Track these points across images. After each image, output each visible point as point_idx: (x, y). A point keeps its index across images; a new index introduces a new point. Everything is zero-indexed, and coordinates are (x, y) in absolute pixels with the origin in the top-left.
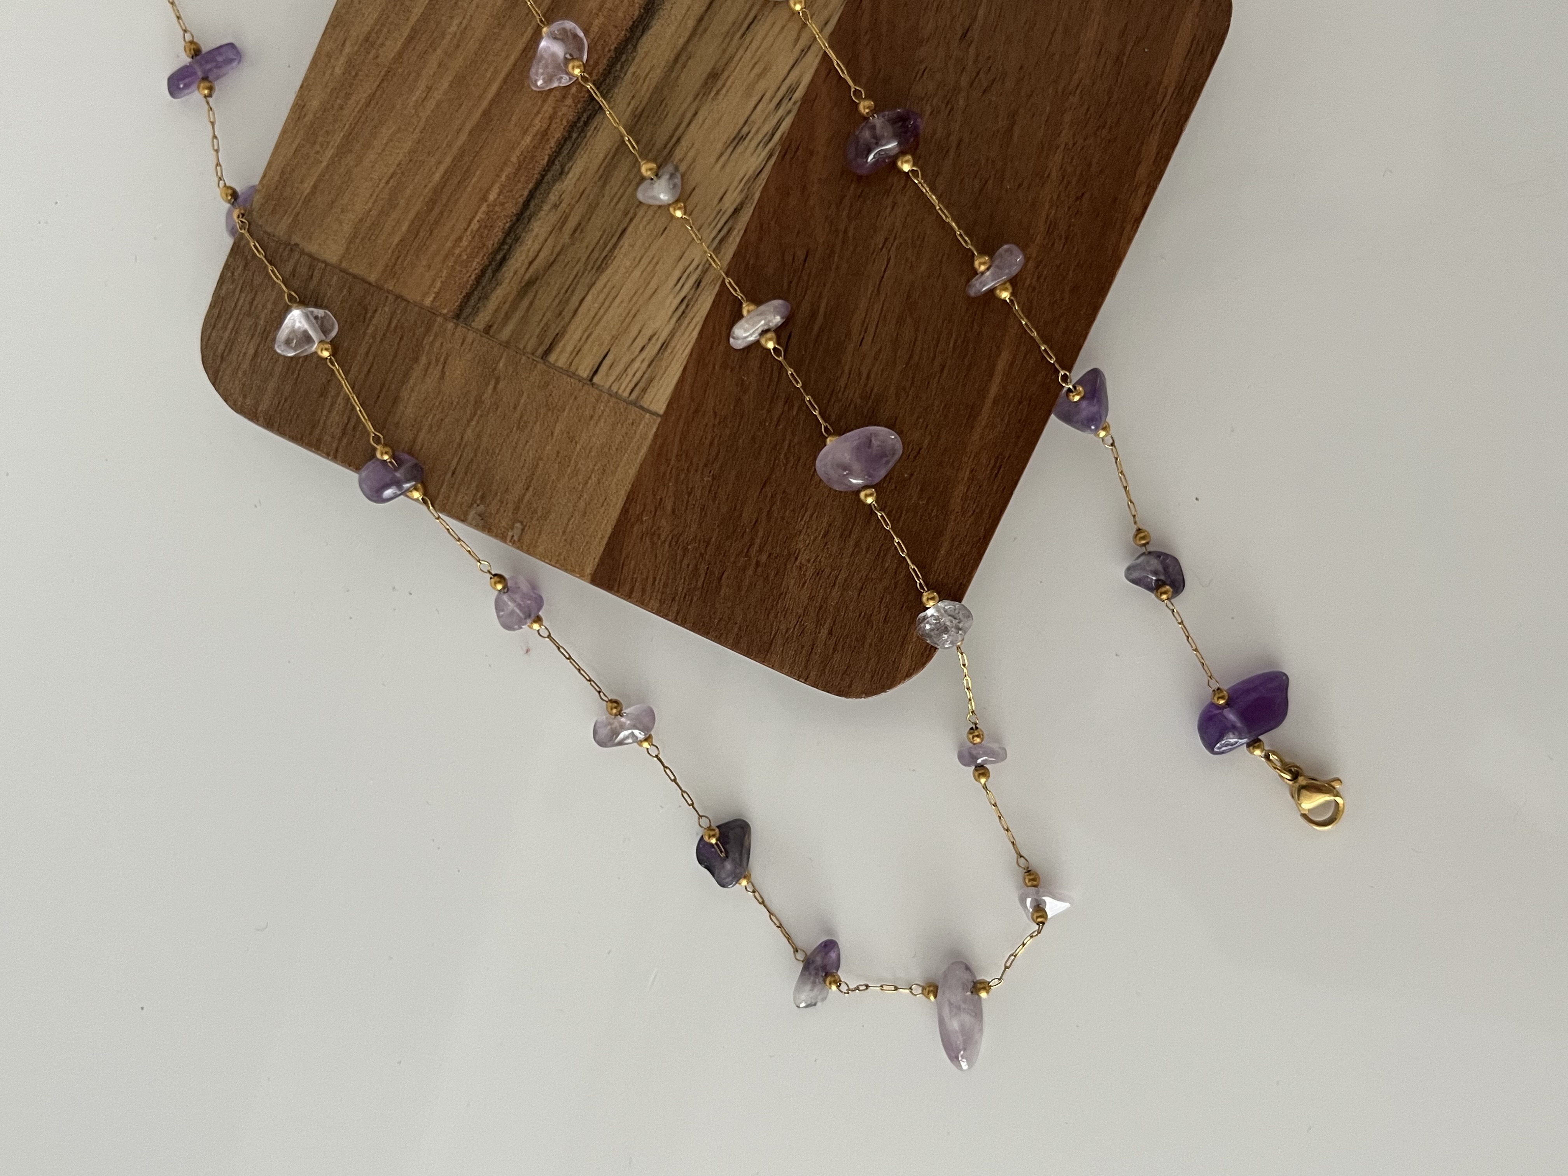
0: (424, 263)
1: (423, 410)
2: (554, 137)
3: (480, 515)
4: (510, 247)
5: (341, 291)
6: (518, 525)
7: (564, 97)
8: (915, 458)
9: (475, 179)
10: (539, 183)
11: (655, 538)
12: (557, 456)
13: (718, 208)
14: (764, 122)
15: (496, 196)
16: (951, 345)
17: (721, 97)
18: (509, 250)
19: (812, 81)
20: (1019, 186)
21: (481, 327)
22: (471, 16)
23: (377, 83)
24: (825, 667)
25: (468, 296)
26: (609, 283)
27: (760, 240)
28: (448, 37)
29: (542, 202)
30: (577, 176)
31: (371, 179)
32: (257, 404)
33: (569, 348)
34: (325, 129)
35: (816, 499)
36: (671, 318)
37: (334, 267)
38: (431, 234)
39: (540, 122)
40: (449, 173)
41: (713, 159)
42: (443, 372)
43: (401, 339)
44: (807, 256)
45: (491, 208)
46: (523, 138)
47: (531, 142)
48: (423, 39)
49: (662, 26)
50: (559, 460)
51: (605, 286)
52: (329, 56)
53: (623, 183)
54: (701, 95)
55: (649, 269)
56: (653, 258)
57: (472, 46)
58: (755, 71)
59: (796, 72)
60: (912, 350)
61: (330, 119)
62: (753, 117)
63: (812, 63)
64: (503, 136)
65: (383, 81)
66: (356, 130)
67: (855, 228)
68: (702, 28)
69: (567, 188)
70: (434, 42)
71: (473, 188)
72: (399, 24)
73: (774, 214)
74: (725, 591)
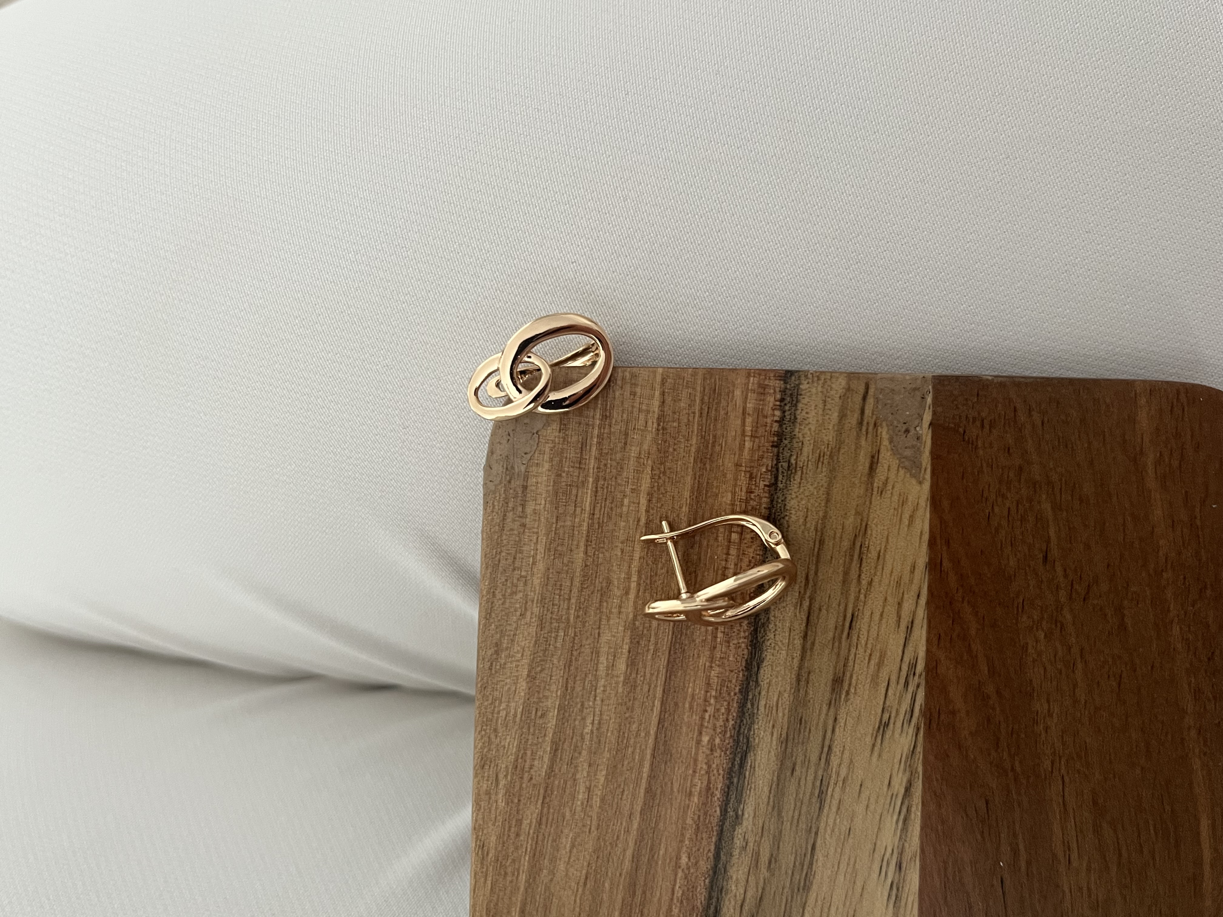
2: (717, 789)
4: (718, 899)
7: (712, 750)
9: (661, 853)
13: (890, 794)
14: (899, 703)
15: (687, 860)
16: (1152, 832)
17: (851, 696)
19: (928, 651)
20: (1152, 667)
22: (601, 711)
23: (540, 802)
26: (819, 897)
27: (939, 806)
28: (587, 737)
30: (752, 815)
31: (570, 887)
34: (510, 858)
39: (699, 779)
41: (867, 753)
44: (987, 804)
45: (687, 872)
46: (689, 800)
47: (699, 799)
48: (565, 747)
49: (773, 655)
51: (816, 901)
53: (796, 805)
54: (833, 702)
55: (849, 870)
56: (849, 859)
57: (611, 737)
58: (872, 662)
59: (910, 649)
60: (1119, 850)
61: (511, 849)
62: (888, 703)
63: (920, 634)
64: (672, 804)
65: (544, 797)
66: (538, 849)
67: (1020, 762)
68: (809, 643)
69: (747, 829)
70: (576, 746)
71: (664, 860)
72: (539, 743)
73: (942, 779)
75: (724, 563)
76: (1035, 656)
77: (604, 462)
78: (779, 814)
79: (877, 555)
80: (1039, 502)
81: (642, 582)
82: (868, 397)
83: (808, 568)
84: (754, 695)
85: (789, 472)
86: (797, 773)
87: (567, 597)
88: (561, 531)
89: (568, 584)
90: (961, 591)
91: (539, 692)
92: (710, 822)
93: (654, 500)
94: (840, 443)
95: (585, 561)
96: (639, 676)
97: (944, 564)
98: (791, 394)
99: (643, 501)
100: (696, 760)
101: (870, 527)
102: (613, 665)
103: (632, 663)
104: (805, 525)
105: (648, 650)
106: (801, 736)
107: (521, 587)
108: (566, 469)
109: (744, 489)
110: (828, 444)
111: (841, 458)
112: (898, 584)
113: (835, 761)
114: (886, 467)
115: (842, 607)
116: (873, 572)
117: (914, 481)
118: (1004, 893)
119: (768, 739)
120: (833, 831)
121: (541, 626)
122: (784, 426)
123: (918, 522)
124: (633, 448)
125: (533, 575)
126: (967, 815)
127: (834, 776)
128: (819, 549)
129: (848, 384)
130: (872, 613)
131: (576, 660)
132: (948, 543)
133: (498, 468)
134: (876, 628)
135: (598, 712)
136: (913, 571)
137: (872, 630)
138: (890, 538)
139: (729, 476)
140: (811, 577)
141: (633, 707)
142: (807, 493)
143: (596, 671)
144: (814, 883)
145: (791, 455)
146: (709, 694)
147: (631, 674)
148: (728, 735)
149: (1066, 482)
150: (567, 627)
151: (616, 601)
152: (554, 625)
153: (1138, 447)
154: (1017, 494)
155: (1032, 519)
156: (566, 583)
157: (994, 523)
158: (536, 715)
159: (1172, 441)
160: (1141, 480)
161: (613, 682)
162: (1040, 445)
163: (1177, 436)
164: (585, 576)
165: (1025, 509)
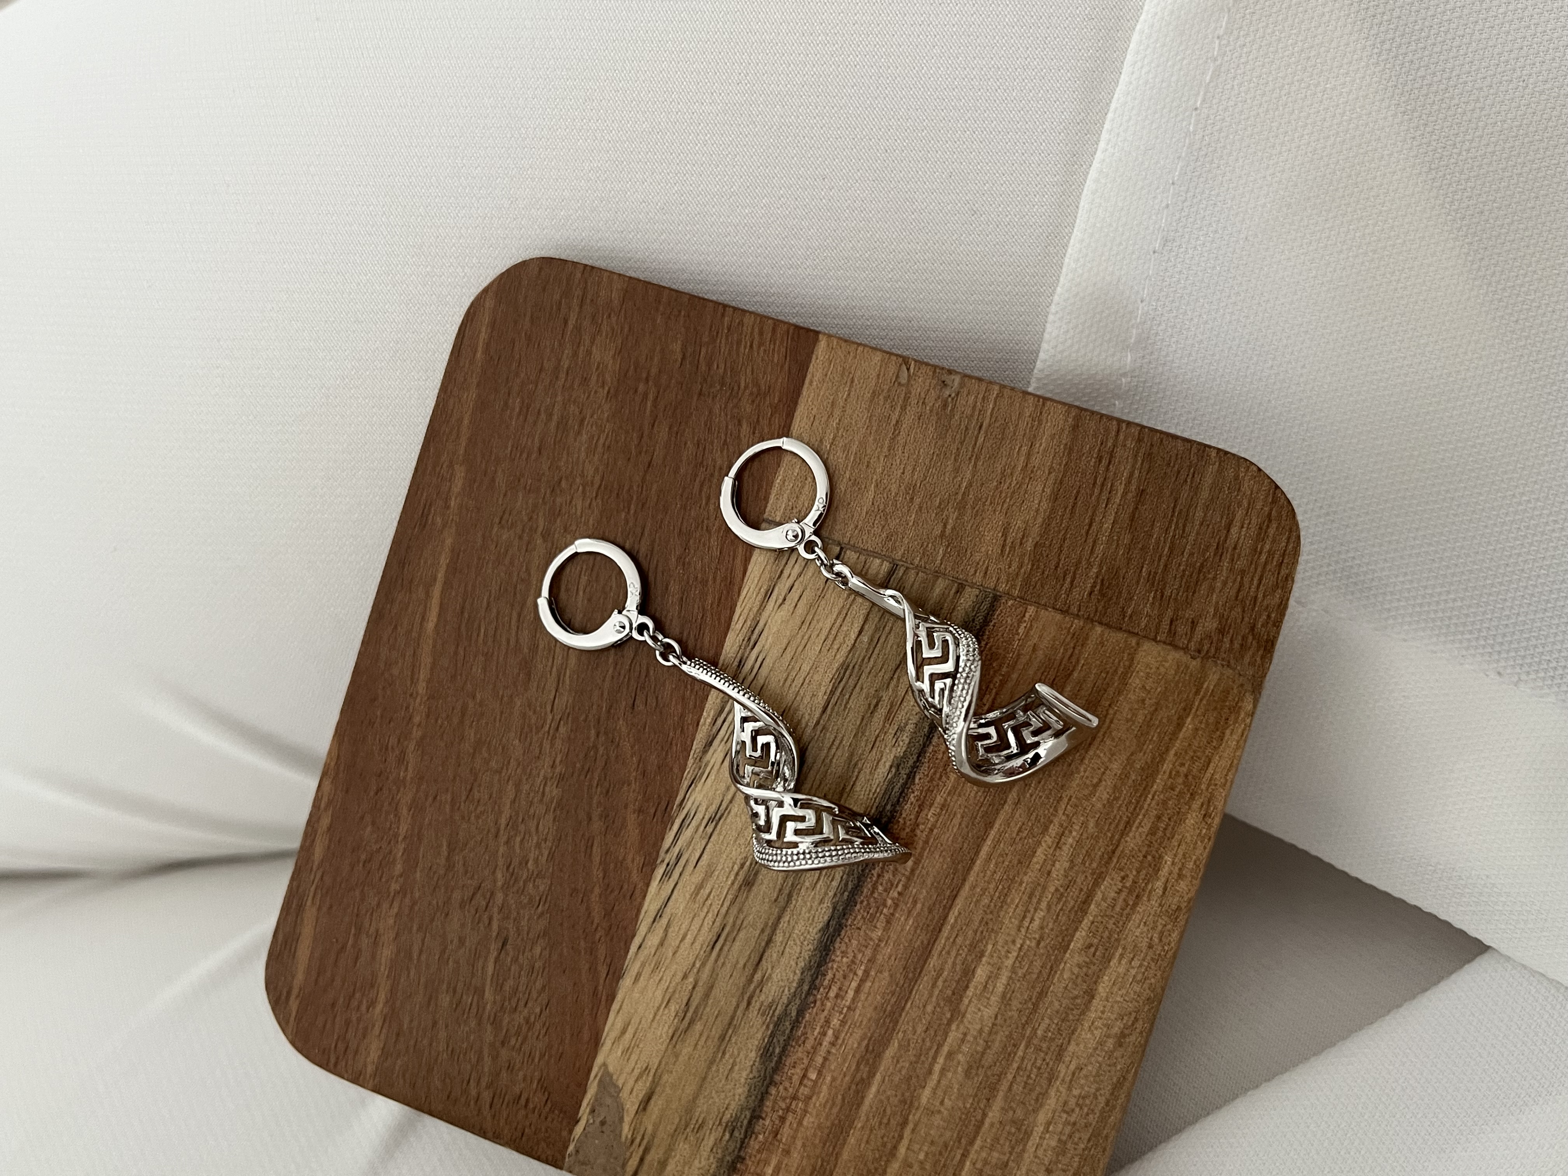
1: (1021, 491)
2: (912, 804)
5: (1134, 611)
6: (903, 381)
8: (504, 512)
11: (755, 390)
12: (869, 462)
14: (692, 838)
16: (482, 631)
17: (738, 862)
19: (648, 885)
20: (435, 798)
21: (968, 589)
22: (1019, 930)
23: (1120, 848)
24: (567, 284)
26: (834, 653)
27: (682, 716)
28: (1043, 905)
29: (915, 733)
30: (881, 763)
31: (1113, 740)
32: (1220, 471)
34: (1176, 793)
35: (597, 456)
36: (765, 625)
37: (1146, 638)
39: (929, 820)
42: (1005, 535)
43: (1056, 567)
46: (946, 800)
47: (935, 798)
48: (1072, 903)
49: (809, 932)
51: (838, 650)
52: (1180, 876)
55: (795, 671)
57: (1016, 897)
58: (707, 891)
59: (665, 893)
61: (1171, 803)
62: (704, 843)
63: (650, 905)
65: (1114, 852)
66: (1138, 795)
67: (588, 738)
68: (766, 933)
69: (891, 750)
70: (1059, 899)
72: (1102, 917)
73: (671, 744)
74: (677, 347)
75: (833, 1051)
76: (543, 845)
78: (852, 755)
79: (670, 1004)
80: (495, 1002)
81: (930, 1060)
83: (744, 1014)
85: (734, 1124)
87: (1021, 1073)
88: (1007, 1148)
89: (1015, 1086)
90: (598, 937)
91: (1086, 974)
92: (930, 769)
93: (889, 1146)
94: (673, 1136)
95: (988, 1105)
96: (964, 955)
97: (606, 972)
99: (902, 1150)
100: (926, 842)
101: (667, 1036)
102: (990, 977)
103: (968, 973)
104: (734, 1061)
105: (944, 982)
107: (1072, 1102)
109: (788, 1123)
110: (686, 1138)
111: (677, 1121)
112: (657, 966)
114: (634, 1093)
115: (721, 960)
116: (679, 987)
117: (611, 1069)
121: (1061, 1050)
123: (619, 1025)
125: (1054, 1112)
126: (657, 698)
128: (727, 1031)
130: (693, 943)
131: (1031, 997)
132: (595, 992)
134: (692, 927)
135: (1023, 931)
136: (638, 975)
137: (698, 926)
138: (651, 1016)
139: (799, 1143)
140: (744, 1004)
141: (981, 922)
142: (723, 1095)
143: (1010, 978)
144: (835, 669)
145: (728, 1142)
146: (891, 911)
147: (972, 961)
149: (464, 1014)
150: (1030, 1039)
151: (965, 1048)
152: (1044, 1046)
153: (386, 1025)
154: (513, 1020)
155: (507, 988)
156: (1018, 1088)
157: (544, 997)
158: (1096, 950)
159: (354, 1019)
160: (393, 991)
161: (995, 960)
162: (478, 1062)
163: (348, 1023)
164: (993, 1089)
165: (510, 1000)
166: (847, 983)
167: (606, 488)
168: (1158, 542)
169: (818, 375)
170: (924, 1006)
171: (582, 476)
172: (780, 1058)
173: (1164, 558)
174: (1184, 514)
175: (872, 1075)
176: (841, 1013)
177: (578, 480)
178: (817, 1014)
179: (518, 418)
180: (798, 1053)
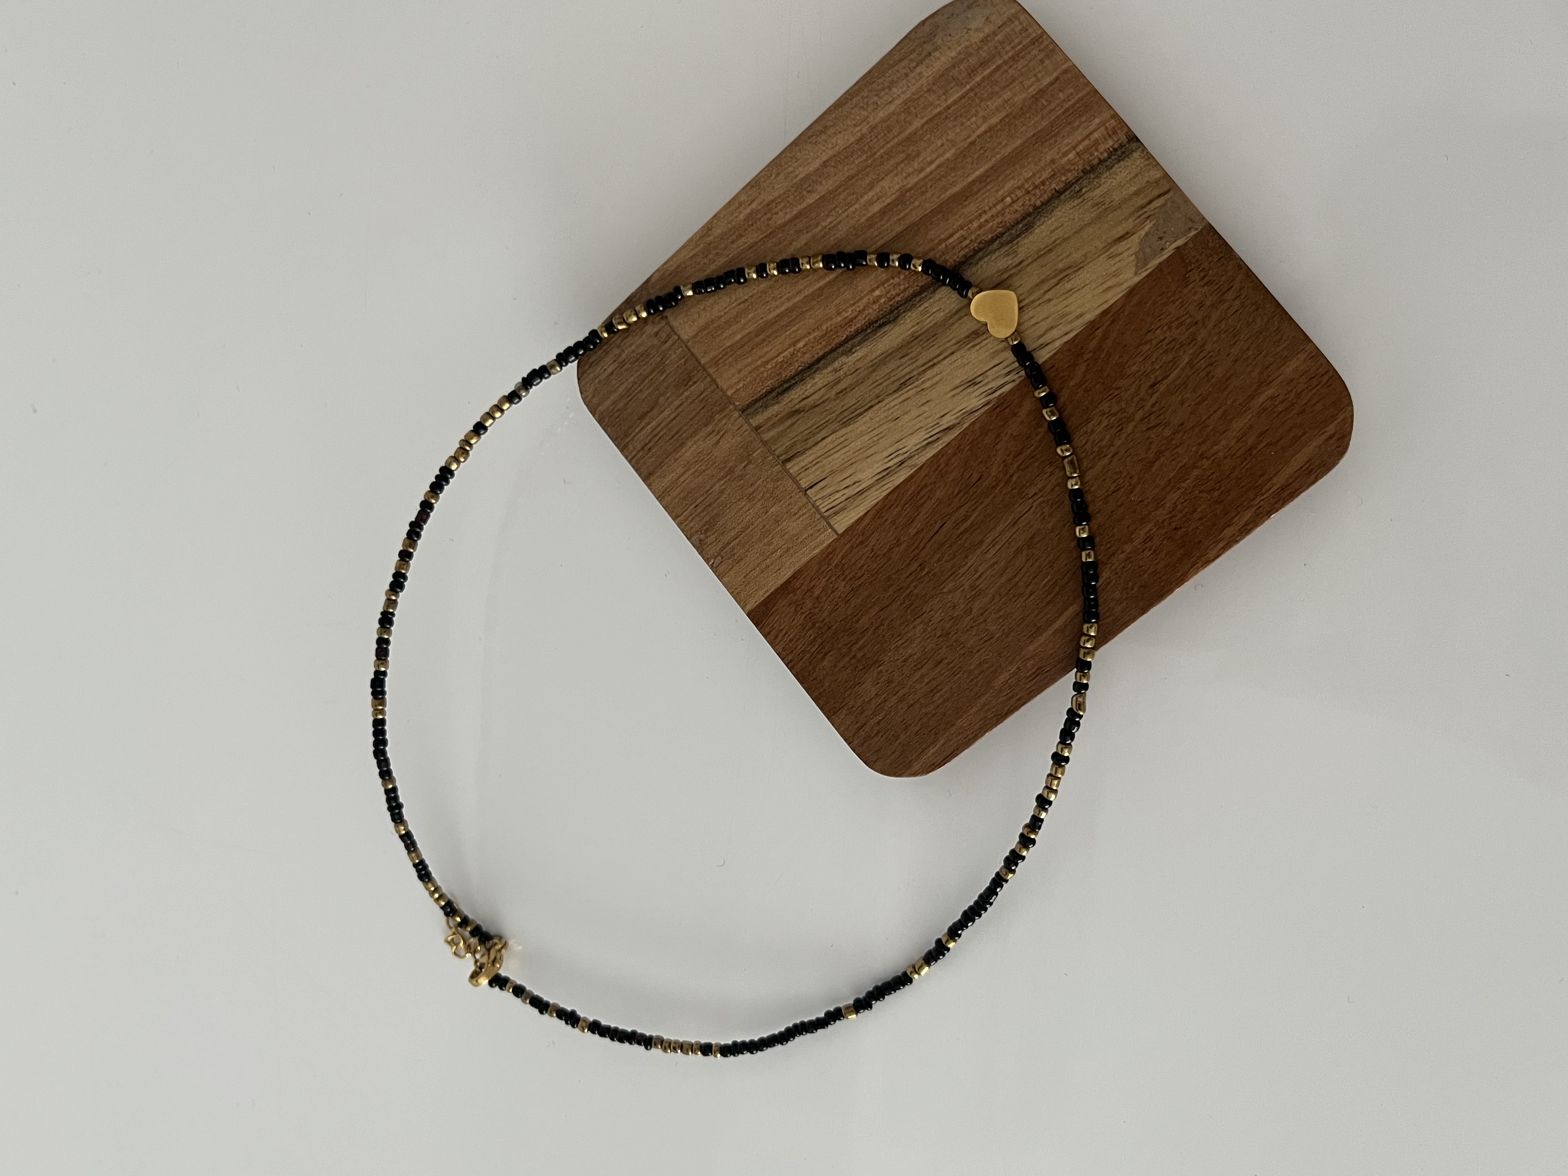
0: (739, 367)
1: (696, 459)
2: (855, 325)
3: (700, 541)
4: (796, 383)
5: (680, 359)
6: (719, 558)
7: (874, 302)
8: (986, 642)
9: (794, 329)
10: (832, 351)
11: (798, 609)
12: (763, 528)
13: (937, 421)
15: (802, 346)
16: (1045, 582)
17: (974, 350)
18: (794, 384)
20: (1142, 501)
21: (754, 425)
22: (840, 221)
23: (761, 237)
24: (865, 742)
25: (756, 401)
26: (845, 436)
27: (955, 454)
28: (820, 228)
29: (829, 364)
30: (858, 358)
31: (731, 297)
32: (599, 405)
33: (802, 464)
34: (717, 251)
35: (909, 635)
36: (874, 476)
37: (682, 341)
38: (750, 351)
39: (852, 311)
40: (780, 316)
41: (949, 389)
42: (718, 442)
43: (703, 408)
44: (979, 480)
45: (796, 352)
46: (836, 316)
47: (841, 321)
50: (763, 530)
51: (842, 436)
52: (741, 204)
53: (885, 376)
54: (962, 343)
55: (875, 439)
56: (881, 433)
57: (832, 241)
60: (1018, 573)
61: (723, 245)
62: (988, 374)
64: (825, 309)
65: (766, 237)
66: (735, 261)
67: (1019, 477)
69: (848, 362)
70: (809, 227)
71: (791, 334)
72: (793, 205)
73: (971, 442)
74: (825, 663)
75: (987, 208)
76: (1089, 431)
77: (985, 84)
78: (872, 372)
79: (1069, 289)
80: (1185, 352)
81: (934, 173)
82: (1162, 198)
83: (1027, 258)
84: (926, 296)
85: (1075, 195)
86: (903, 360)
87: (888, 140)
88: (922, 99)
90: (1091, 354)
91: (820, 176)
92: (834, 339)
93: (988, 134)
94: (1119, 207)
95: (917, 130)
96: (879, 224)
97: (1099, 330)
98: (1124, 152)
99: (983, 129)
100: (861, 299)
101: (1083, 271)
102: (873, 203)
103: (883, 212)
104: (1051, 233)
105: (898, 215)
106: (926, 344)
107: (870, 109)
108: (962, 67)
109: (1041, 180)
110: (1112, 202)
111: (1110, 216)
112: (1064, 316)
113: (929, 374)
114: (1128, 246)
116: (1058, 295)
117: (1134, 269)
118: (937, 532)
119: (909, 326)
120: (889, 409)
121: (858, 141)
122: (1101, 166)
123: (1110, 294)
124: (1009, 93)
125: (883, 108)
126: (963, 474)
127: (920, 382)
128: (1044, 254)
129: (1160, 179)
130: (1032, 317)
131: (857, 180)
132: (1113, 322)
133: (927, 28)
135: (838, 220)
136: (1078, 317)
138: (1086, 287)
139: (1042, 163)
140: (1023, 265)
141: (859, 237)
142: (1071, 216)
143: (861, 197)
144: (850, 426)
145: (1086, 186)
147: (876, 218)
148: (891, 303)
149: (1212, 356)
150: (871, 156)
151: (911, 170)
152: (866, 149)
153: (1270, 379)
154: (1179, 334)
155: (1170, 357)
156: (895, 132)
157: (1149, 337)
158: (807, 188)
159: (1292, 395)
160: (1252, 398)
161: (863, 212)
162: (1221, 321)
163: (1298, 395)
164: (908, 139)
165: (1173, 347)
166: (955, 243)
167: (916, 614)
168: (648, 388)
169: (761, 592)
170: (918, 206)
171: (925, 630)
172: (1021, 220)
173: (650, 378)
174: (628, 394)
175: (973, 182)
176: (969, 228)
177: (929, 629)
178: (983, 235)
179: (941, 690)
180: (1009, 218)
